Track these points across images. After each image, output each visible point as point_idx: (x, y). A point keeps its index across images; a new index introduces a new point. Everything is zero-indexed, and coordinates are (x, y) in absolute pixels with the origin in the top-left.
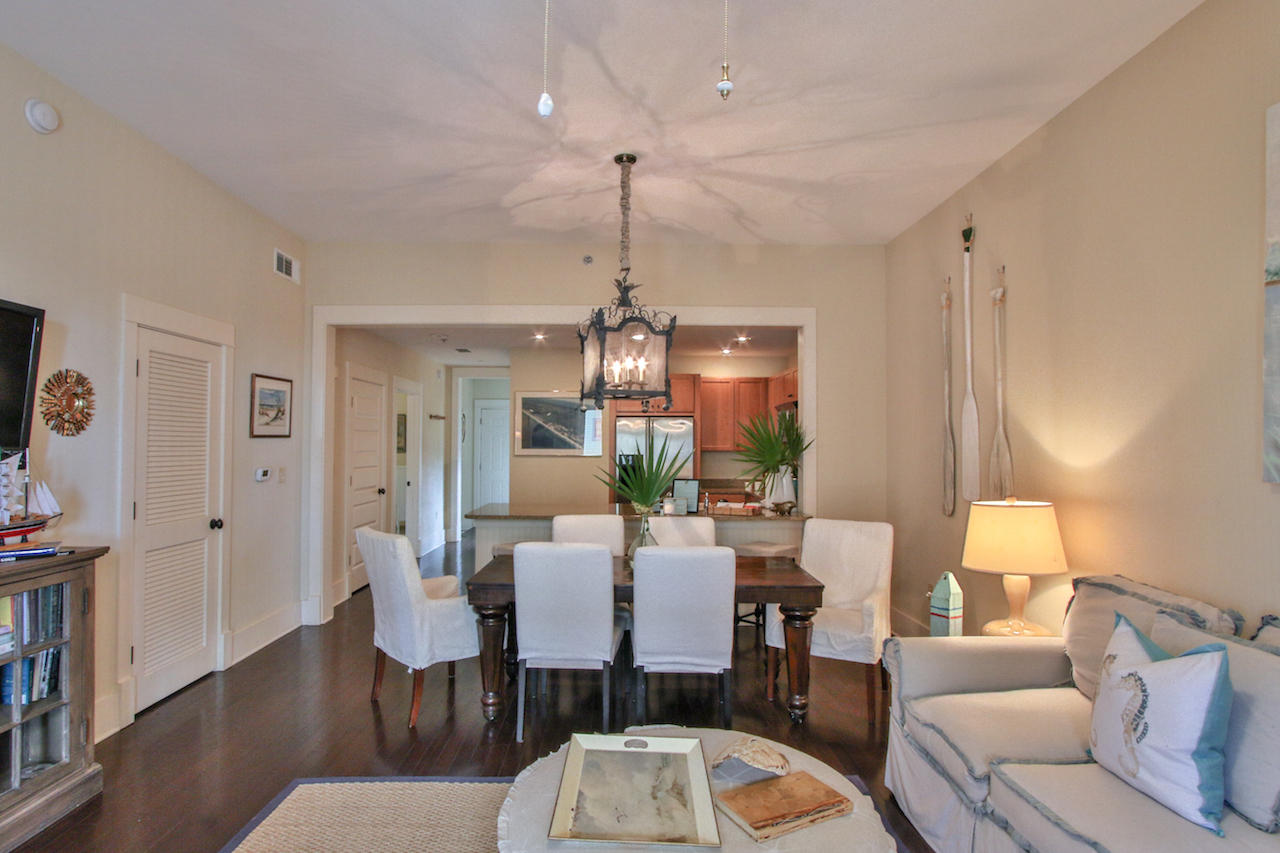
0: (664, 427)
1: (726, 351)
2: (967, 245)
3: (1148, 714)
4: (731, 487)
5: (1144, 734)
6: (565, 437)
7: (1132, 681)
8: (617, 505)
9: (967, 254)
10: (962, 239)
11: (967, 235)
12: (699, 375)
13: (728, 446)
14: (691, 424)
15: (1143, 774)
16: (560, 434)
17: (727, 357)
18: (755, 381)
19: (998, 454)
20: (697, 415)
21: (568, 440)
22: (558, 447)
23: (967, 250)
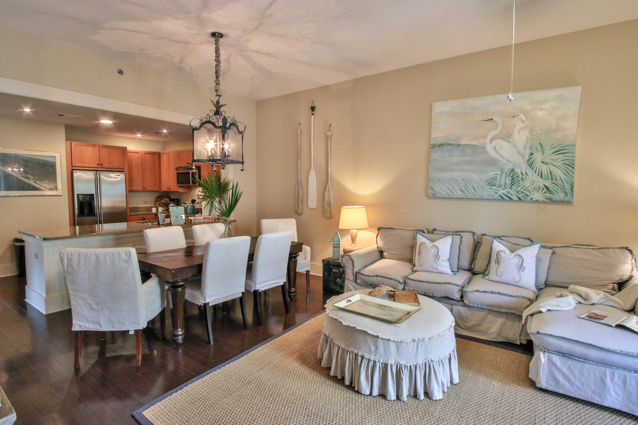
0: (108, 177)
1: (139, 135)
2: (313, 113)
3: (439, 253)
4: (138, 211)
5: (439, 258)
6: (31, 182)
7: (434, 247)
8: (77, 227)
9: (313, 116)
10: (311, 110)
11: (313, 109)
12: (126, 148)
13: (140, 188)
14: (124, 176)
15: (439, 268)
16: (27, 181)
17: (140, 139)
18: (153, 153)
19: (329, 191)
20: (126, 170)
21: (34, 184)
22: (28, 190)
23: (313, 114)
